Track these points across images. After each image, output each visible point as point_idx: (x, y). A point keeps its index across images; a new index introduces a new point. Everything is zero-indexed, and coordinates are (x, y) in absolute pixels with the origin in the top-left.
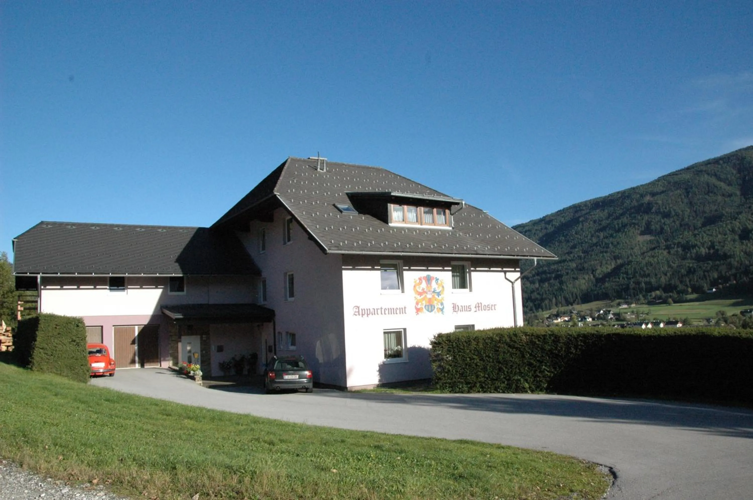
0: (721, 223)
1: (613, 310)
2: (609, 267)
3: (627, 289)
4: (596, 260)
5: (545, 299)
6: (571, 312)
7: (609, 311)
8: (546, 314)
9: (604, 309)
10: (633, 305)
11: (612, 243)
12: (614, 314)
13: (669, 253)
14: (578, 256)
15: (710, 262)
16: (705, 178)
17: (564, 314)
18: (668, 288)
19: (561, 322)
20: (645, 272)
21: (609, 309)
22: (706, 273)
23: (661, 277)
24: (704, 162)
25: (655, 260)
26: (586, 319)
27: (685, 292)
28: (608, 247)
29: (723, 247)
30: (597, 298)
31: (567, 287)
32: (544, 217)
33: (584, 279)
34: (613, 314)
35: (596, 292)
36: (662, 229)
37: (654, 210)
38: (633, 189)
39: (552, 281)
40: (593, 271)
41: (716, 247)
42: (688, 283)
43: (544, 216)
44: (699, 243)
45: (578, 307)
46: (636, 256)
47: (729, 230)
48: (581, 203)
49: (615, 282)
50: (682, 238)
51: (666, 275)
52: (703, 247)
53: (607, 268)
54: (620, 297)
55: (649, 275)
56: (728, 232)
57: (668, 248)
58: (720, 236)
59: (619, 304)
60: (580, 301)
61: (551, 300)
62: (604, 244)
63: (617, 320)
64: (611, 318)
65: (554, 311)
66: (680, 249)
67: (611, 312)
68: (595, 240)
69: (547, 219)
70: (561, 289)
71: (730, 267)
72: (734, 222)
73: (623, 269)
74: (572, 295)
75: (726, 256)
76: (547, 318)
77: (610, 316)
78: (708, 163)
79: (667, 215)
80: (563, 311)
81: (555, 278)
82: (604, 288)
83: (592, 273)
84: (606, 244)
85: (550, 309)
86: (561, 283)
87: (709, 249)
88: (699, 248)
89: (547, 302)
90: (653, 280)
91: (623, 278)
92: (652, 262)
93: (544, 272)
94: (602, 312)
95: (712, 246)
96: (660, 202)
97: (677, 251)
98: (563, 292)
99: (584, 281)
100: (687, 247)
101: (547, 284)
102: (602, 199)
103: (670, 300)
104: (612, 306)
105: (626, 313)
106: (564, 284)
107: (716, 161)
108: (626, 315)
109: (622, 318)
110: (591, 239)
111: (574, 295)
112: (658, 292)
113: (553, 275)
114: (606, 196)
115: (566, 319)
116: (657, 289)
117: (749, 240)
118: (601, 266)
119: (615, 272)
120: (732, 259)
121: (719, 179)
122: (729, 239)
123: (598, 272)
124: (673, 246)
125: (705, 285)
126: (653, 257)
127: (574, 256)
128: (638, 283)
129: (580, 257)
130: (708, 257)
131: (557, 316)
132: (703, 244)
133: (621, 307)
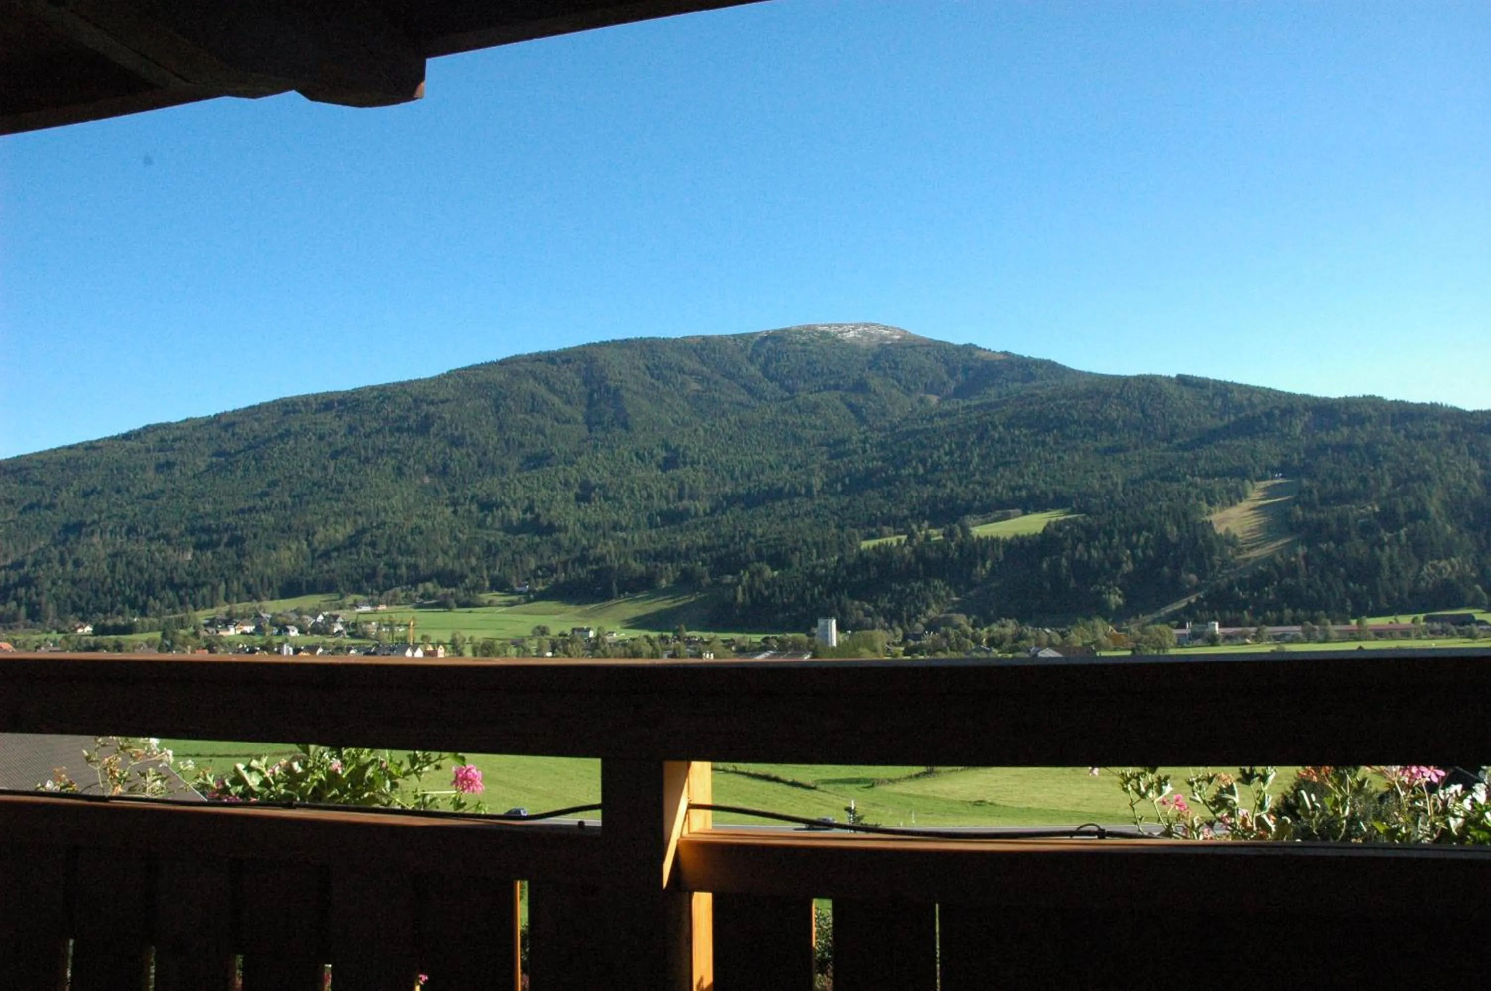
0: (548, 469)
1: (345, 615)
2: (342, 532)
3: (371, 576)
4: (316, 514)
5: (204, 584)
6: (258, 616)
7: (336, 617)
8: (202, 616)
9: (326, 613)
10: (382, 608)
11: (350, 484)
12: (346, 625)
13: (455, 512)
14: (281, 503)
15: (524, 536)
16: (530, 385)
17: (245, 617)
18: (448, 578)
19: (236, 635)
20: (408, 545)
21: (335, 613)
22: (517, 556)
23: (437, 557)
24: (530, 355)
25: (430, 523)
26: (287, 630)
27: (478, 588)
28: (341, 491)
29: (548, 510)
30: (312, 589)
31: (253, 563)
32: (215, 416)
33: (289, 548)
34: (342, 623)
35: (310, 578)
36: (445, 466)
37: (433, 430)
38: (402, 384)
39: (221, 549)
40: (309, 534)
41: (537, 510)
42: (485, 573)
43: (219, 412)
44: (508, 500)
45: (272, 607)
46: (394, 513)
47: (560, 482)
48: (298, 397)
49: (352, 560)
50: (480, 488)
51: (446, 553)
52: (515, 507)
53: (336, 531)
54: (359, 591)
55: (414, 552)
56: (558, 485)
57: (455, 503)
58: (544, 491)
59: (355, 605)
60: (277, 592)
61: (214, 589)
62: (334, 483)
63: (352, 635)
64: (339, 632)
65: (222, 610)
66: (474, 508)
67: (340, 619)
68: (317, 474)
69: (224, 421)
70: (239, 567)
71: (557, 546)
72: (568, 468)
73: (367, 538)
74: (262, 581)
75: (550, 529)
76: (205, 625)
77: (338, 627)
78: (537, 358)
79: (456, 442)
80: (240, 611)
81: (229, 544)
82: (327, 571)
83: (307, 540)
84: (339, 483)
85: (212, 607)
86: (240, 555)
87: (525, 512)
88: (508, 508)
89: (205, 591)
90: (422, 562)
91: (366, 554)
92: (424, 527)
93: (207, 530)
94: (320, 618)
95: (530, 509)
96: (447, 416)
97: (470, 511)
98: (243, 572)
99: (288, 554)
100: (487, 506)
101: (209, 554)
102: (340, 397)
103: (452, 601)
104: (341, 608)
105: (369, 623)
106: (247, 557)
107: (550, 358)
108: (369, 626)
109: (360, 632)
110: (310, 472)
111: (266, 580)
112: (430, 586)
113: (225, 539)
114: (348, 392)
115: (249, 629)
116: (428, 579)
117: (590, 503)
118: (324, 526)
119: (353, 542)
120: (562, 535)
121: (551, 389)
122: (559, 498)
123: (319, 536)
124: (462, 501)
125: (514, 578)
126: (425, 516)
127: (272, 502)
128: (395, 566)
129: (285, 506)
130: (523, 527)
131: (227, 622)
132: (514, 503)
133: (358, 610)
